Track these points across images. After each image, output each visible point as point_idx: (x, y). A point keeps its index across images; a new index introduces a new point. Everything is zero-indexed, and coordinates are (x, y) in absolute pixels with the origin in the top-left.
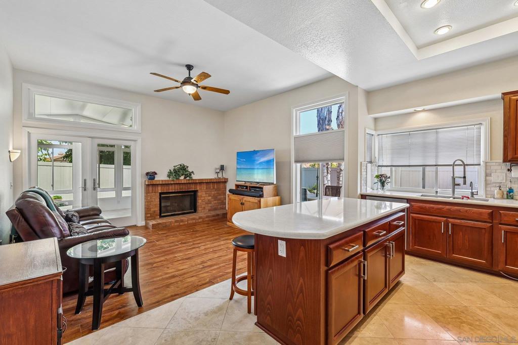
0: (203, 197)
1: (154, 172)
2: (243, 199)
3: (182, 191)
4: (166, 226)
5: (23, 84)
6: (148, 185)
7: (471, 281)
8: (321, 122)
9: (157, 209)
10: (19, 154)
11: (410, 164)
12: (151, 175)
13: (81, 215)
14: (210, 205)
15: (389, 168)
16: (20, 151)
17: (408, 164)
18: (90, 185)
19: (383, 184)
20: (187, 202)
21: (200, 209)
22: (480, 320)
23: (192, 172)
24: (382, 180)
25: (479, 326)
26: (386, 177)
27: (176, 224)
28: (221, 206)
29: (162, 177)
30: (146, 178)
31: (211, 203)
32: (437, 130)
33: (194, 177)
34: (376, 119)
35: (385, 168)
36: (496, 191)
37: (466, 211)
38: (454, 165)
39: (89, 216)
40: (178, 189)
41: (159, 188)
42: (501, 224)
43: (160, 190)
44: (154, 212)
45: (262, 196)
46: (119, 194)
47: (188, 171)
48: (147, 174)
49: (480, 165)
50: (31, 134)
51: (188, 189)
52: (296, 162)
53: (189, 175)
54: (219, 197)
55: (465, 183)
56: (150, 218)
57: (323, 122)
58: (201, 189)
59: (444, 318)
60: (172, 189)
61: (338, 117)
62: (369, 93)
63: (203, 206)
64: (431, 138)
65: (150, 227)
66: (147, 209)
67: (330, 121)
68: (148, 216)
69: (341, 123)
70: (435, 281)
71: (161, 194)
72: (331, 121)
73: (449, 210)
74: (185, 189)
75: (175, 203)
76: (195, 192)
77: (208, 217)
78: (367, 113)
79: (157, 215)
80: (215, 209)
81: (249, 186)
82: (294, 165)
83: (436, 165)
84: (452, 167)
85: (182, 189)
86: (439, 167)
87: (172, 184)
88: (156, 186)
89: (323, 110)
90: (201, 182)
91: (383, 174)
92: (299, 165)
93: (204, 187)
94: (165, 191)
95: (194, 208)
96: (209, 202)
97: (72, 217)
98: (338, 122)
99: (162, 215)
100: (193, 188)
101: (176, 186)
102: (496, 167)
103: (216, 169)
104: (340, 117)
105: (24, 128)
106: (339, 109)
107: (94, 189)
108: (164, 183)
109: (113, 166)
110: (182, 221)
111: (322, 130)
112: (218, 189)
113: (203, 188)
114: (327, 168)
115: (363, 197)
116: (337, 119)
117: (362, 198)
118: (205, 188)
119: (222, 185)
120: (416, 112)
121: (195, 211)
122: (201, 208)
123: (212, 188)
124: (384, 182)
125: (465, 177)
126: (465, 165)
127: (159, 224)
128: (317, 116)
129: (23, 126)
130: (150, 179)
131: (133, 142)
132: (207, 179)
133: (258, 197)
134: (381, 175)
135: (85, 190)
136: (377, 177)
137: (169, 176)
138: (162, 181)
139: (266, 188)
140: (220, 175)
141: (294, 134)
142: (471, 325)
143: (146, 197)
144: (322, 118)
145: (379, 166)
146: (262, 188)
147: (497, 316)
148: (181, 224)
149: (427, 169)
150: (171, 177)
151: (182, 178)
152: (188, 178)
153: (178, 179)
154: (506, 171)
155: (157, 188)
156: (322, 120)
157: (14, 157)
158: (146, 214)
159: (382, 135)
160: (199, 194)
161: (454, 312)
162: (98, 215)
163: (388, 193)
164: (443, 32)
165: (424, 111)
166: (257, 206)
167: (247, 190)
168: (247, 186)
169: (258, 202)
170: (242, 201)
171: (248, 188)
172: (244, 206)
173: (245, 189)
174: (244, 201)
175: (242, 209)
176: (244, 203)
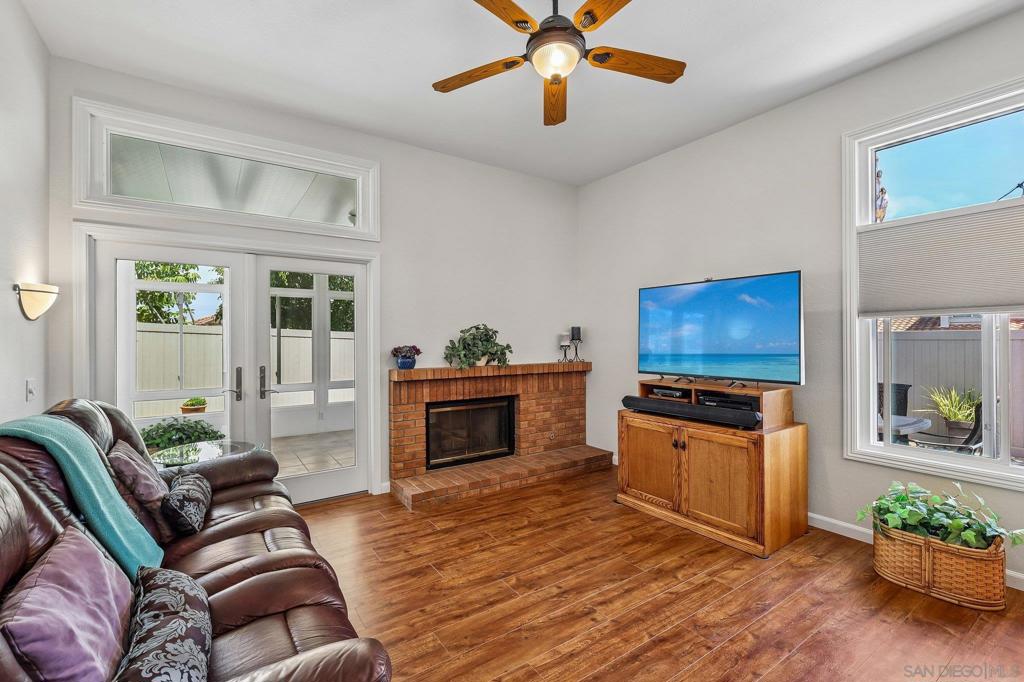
0: (533, 413)
1: (414, 347)
2: (679, 430)
3: (480, 396)
4: (447, 501)
5: (74, 98)
6: (398, 384)
9: (421, 448)
10: (54, 297)
12: (405, 357)
13: (220, 481)
14: (547, 434)
16: (56, 289)
18: (250, 384)
20: (489, 426)
21: (523, 445)
23: (508, 347)
27: (472, 493)
28: (575, 436)
29: (431, 360)
30: (392, 365)
31: (549, 429)
33: (513, 360)
39: (243, 484)
40: (473, 391)
41: (426, 391)
43: (426, 395)
44: (414, 455)
45: (759, 425)
46: (321, 398)
47: (497, 345)
48: (396, 352)
50: (98, 243)
51: (495, 391)
52: (864, 312)
53: (500, 354)
54: (569, 412)
56: (403, 474)
58: (525, 392)
60: (457, 392)
63: (531, 437)
65: (407, 503)
66: (396, 449)
68: (399, 468)
71: (429, 405)
74: (488, 391)
75: (462, 428)
76: (512, 399)
77: (550, 469)
79: (419, 464)
80: (560, 445)
81: (697, 390)
82: (856, 322)
85: (482, 392)
87: (456, 379)
88: (419, 385)
90: (527, 373)
93: (534, 384)
94: (440, 399)
95: (508, 441)
96: (546, 426)
97: (182, 507)
99: (433, 462)
100: (506, 389)
101: (467, 383)
103: (561, 338)
105: (78, 223)
107: (263, 394)
108: (438, 377)
109: (309, 333)
110: (487, 483)
112: (567, 392)
113: (530, 390)
118: (536, 390)
119: (575, 380)
121: (511, 451)
122: (526, 442)
123: (552, 388)
127: (430, 494)
129: (75, 220)
130: (404, 366)
131: (358, 266)
132: (543, 365)
133: (746, 428)
135: (239, 397)
137: (448, 358)
138: (434, 370)
139: (767, 399)
140: (571, 355)
141: (858, 223)
143: (393, 416)
148: (486, 491)
150: (456, 360)
151: (482, 362)
152: (496, 363)
153: (472, 365)
155: (419, 390)
157: (39, 305)
158: (393, 461)
160: (523, 404)
162: (269, 480)
166: (745, 457)
167: (686, 401)
168: (690, 390)
169: (752, 447)
170: (676, 436)
171: (690, 397)
172: (687, 451)
173: (679, 397)
174: (684, 438)
175: (675, 463)
176: (687, 443)
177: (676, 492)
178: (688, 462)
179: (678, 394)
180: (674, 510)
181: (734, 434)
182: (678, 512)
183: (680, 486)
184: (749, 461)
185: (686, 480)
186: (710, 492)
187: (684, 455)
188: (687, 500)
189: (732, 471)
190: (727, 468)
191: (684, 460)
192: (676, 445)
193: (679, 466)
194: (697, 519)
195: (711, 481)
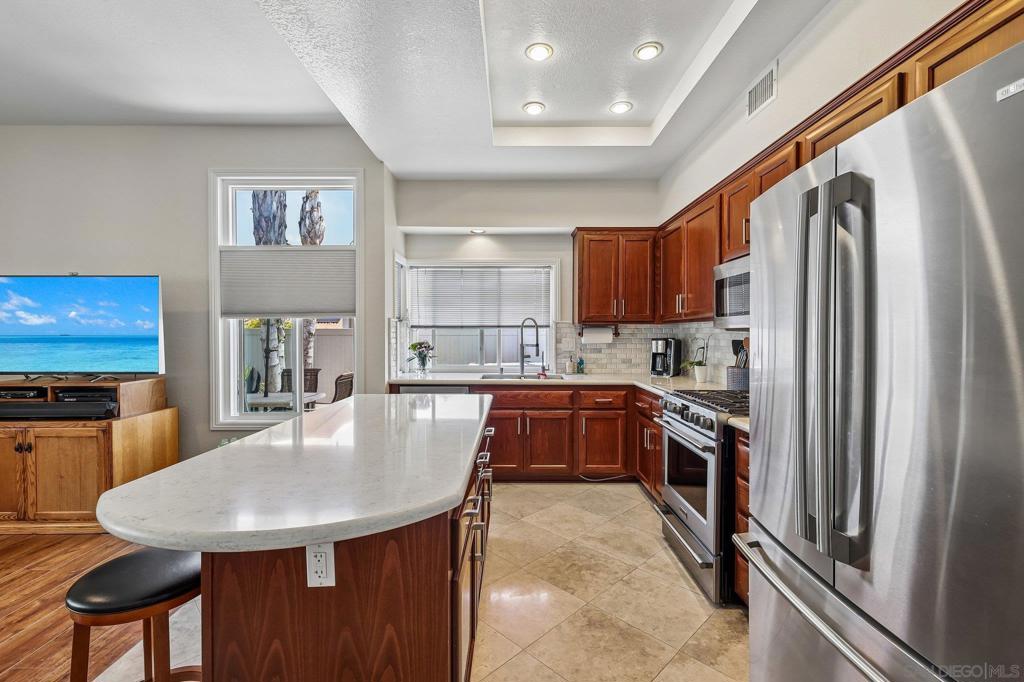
2: (25, 432)
7: (559, 500)
8: (264, 224)
11: (464, 324)
15: (431, 330)
17: (460, 324)
19: (423, 359)
22: (593, 556)
24: (422, 351)
25: (596, 565)
26: (428, 348)
32: (502, 270)
34: (407, 236)
35: (422, 330)
36: (567, 364)
37: (546, 395)
38: (522, 327)
42: (581, 409)
45: (112, 415)
49: (548, 326)
52: (227, 313)
55: (538, 355)
57: (268, 226)
59: (559, 572)
61: (302, 219)
62: (400, 182)
64: (491, 282)
67: (283, 225)
69: (309, 232)
70: (522, 516)
72: (286, 227)
73: (526, 396)
78: (395, 223)
81: (54, 389)
82: (220, 322)
83: (499, 327)
84: (519, 329)
86: (502, 329)
89: (268, 198)
91: (422, 341)
92: (233, 322)
98: (304, 230)
102: (565, 330)
104: (308, 222)
106: (305, 202)
111: (265, 243)
114: (278, 329)
115: (394, 388)
116: (300, 224)
117: (391, 392)
120: (473, 234)
124: (425, 356)
125: (537, 345)
126: (537, 327)
128: (254, 210)
133: (99, 419)
134: (421, 344)
136: (414, 347)
139: (126, 389)
141: (220, 242)
142: (589, 568)
144: (266, 214)
145: (412, 327)
146: (115, 390)
147: (603, 541)
149: (487, 332)
154: (576, 335)
156: (267, 220)
159: (417, 267)
161: (565, 557)
163: (430, 378)
164: (534, 111)
165: (483, 234)
166: (95, 446)
167: (42, 400)
168: (46, 389)
169: (101, 434)
170: (20, 439)
171: (46, 395)
172: (33, 453)
173: (34, 397)
174: (31, 439)
175: (20, 467)
176: (33, 444)
177: (21, 499)
178: (35, 463)
179: (32, 394)
180: (19, 520)
181: (85, 426)
182: (24, 519)
183: (25, 491)
184: (98, 449)
185: (32, 484)
186: (61, 488)
187: (30, 458)
188: (35, 504)
189: (83, 461)
190: (78, 459)
191: (30, 462)
192: (20, 449)
193: (24, 471)
194: (45, 520)
195: (61, 477)
